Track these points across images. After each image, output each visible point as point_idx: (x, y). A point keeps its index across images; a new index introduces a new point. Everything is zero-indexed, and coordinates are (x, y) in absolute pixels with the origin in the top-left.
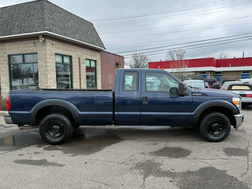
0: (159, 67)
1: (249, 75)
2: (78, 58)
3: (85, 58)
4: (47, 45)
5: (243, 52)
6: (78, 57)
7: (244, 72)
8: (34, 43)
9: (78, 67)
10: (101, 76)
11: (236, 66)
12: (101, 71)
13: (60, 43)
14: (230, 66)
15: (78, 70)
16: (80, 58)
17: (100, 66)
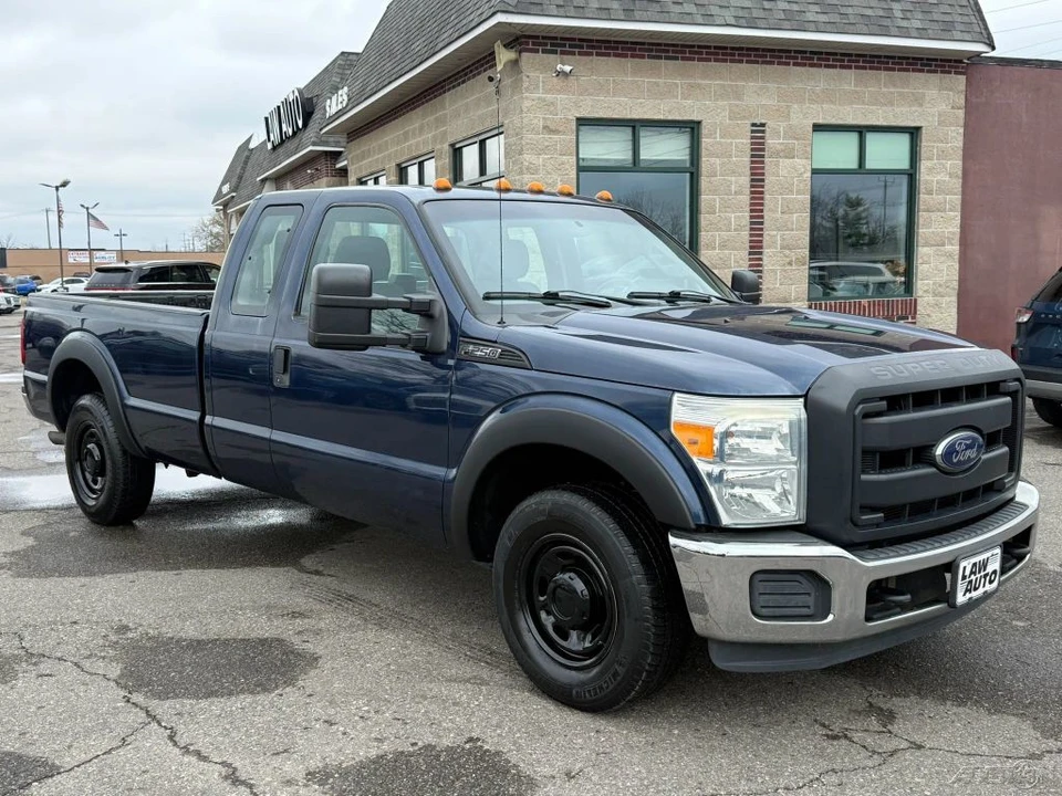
2: (749, 128)
3: (811, 122)
4: (525, 85)
6: (749, 122)
8: (491, 79)
9: (745, 180)
10: (958, 221)
12: (964, 193)
13: (612, 60)
15: (745, 199)
16: (763, 125)
17: (955, 164)
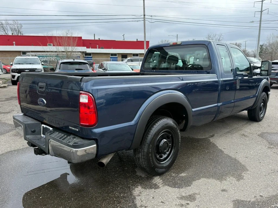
0: (14, 42)
1: (117, 58)
5: (94, 34)
7: (112, 54)
11: (103, 48)
14: (98, 47)
